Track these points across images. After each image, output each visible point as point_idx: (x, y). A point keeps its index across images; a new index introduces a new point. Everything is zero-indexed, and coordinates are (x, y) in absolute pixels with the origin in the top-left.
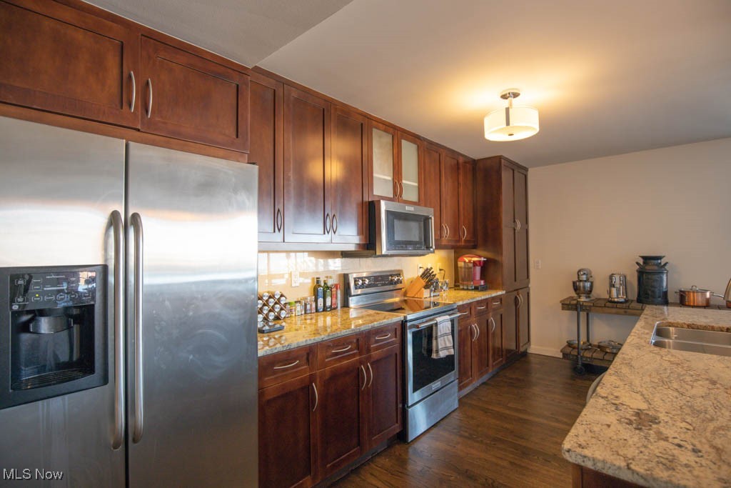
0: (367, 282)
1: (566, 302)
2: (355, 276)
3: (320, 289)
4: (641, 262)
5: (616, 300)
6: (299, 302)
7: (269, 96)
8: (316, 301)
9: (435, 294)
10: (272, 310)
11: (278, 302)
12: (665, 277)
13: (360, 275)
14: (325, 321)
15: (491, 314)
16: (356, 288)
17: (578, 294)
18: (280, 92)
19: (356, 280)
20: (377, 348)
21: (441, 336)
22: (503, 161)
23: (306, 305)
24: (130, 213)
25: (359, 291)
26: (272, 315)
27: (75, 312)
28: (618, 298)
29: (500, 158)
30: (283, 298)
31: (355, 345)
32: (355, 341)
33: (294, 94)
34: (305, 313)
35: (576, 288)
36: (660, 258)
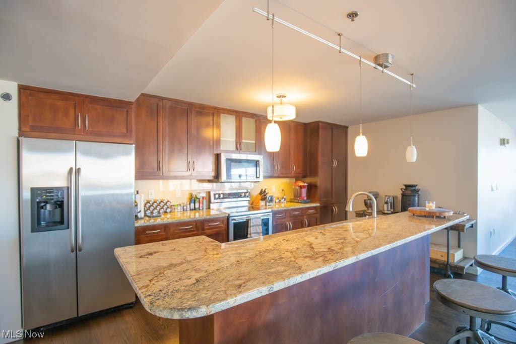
0: (222, 196)
1: (358, 212)
2: (214, 193)
3: (193, 199)
4: (404, 187)
5: (386, 212)
6: (180, 205)
7: (155, 106)
8: (190, 204)
9: (269, 204)
10: (162, 208)
11: (166, 204)
12: (417, 199)
13: (217, 192)
14: (195, 215)
15: (305, 217)
16: (215, 199)
17: (367, 207)
18: (161, 104)
19: (215, 195)
20: (208, 229)
21: (253, 226)
22: (320, 124)
23: (183, 207)
24: (77, 168)
25: (216, 201)
26: (162, 211)
27: (59, 203)
28: (388, 210)
29: (318, 122)
30: (169, 203)
31: (194, 226)
32: (195, 224)
33: (169, 104)
34: (183, 210)
35: (366, 204)
36: (414, 186)
